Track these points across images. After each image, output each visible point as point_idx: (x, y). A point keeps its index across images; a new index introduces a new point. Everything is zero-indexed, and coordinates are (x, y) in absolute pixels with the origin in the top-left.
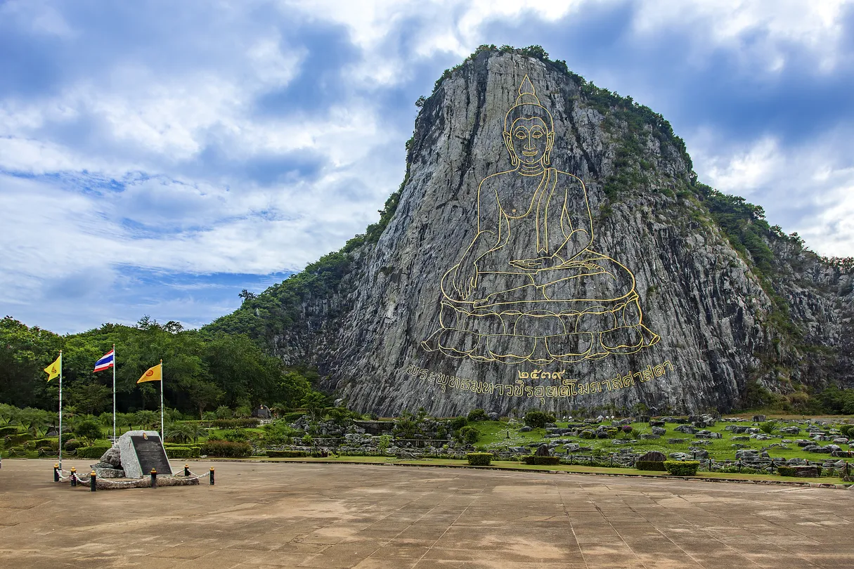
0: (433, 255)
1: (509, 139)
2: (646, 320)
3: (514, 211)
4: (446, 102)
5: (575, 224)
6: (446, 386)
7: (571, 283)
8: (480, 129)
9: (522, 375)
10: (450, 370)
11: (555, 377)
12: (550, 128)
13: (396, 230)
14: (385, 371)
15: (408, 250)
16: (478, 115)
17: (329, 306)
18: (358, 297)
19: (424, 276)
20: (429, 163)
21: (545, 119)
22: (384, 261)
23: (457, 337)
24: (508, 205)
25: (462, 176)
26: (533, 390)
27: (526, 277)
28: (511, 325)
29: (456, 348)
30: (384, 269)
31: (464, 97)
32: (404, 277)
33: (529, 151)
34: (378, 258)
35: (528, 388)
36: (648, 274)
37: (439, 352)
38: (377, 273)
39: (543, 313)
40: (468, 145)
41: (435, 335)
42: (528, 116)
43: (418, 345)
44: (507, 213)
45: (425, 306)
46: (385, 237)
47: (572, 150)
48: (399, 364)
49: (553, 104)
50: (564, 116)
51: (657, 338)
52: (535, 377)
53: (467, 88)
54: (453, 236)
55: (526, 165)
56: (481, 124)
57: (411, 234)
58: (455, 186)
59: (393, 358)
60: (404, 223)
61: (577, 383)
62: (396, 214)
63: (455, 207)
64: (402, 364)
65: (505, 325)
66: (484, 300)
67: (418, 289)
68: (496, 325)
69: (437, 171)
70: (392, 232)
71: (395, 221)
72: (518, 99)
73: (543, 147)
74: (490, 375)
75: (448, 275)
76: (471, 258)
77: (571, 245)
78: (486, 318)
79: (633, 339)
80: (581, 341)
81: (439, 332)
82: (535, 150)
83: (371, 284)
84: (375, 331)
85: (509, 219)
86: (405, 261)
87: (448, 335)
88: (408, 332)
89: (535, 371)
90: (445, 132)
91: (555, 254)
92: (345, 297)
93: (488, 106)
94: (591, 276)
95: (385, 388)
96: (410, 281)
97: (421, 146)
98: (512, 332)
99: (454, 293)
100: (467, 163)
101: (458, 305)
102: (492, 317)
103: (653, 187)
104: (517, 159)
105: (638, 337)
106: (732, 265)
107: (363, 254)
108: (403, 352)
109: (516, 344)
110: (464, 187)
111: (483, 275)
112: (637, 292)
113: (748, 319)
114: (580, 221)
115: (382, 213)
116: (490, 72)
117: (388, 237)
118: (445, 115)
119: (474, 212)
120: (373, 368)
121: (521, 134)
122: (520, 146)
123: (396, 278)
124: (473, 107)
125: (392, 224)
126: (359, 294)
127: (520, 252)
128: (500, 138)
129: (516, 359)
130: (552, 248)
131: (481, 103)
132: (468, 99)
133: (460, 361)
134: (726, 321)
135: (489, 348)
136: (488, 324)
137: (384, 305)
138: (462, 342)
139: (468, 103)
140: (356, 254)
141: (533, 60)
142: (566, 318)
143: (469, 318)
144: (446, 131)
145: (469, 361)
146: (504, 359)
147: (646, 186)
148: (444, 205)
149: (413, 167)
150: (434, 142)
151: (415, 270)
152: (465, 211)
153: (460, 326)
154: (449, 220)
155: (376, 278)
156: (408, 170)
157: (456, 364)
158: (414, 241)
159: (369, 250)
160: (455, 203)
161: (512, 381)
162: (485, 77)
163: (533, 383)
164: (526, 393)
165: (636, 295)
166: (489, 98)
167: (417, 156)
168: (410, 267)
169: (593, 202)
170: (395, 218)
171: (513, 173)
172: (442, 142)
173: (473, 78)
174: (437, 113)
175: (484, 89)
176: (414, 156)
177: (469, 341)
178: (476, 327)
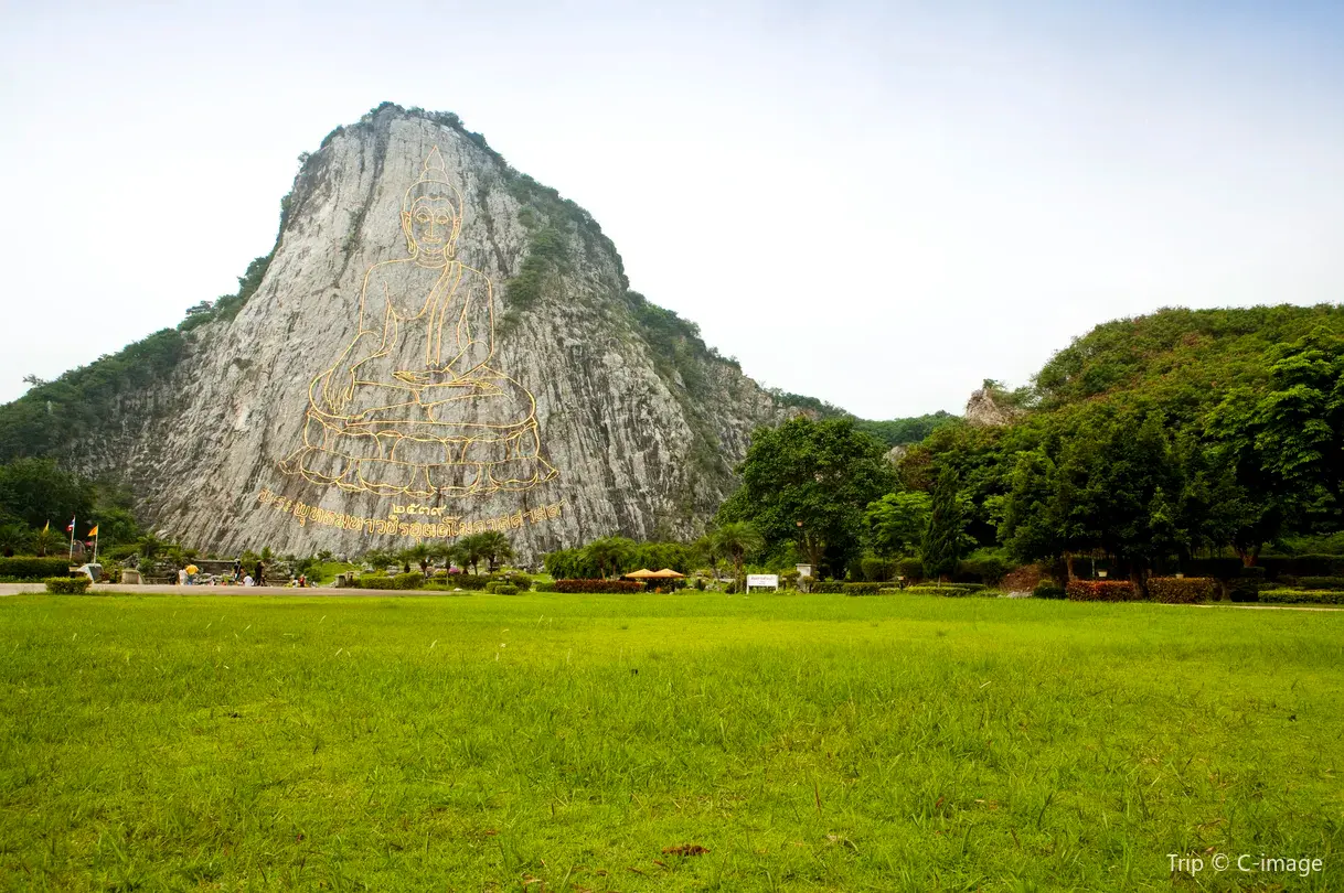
0: (303, 354)
1: (408, 220)
2: (545, 452)
3: (405, 310)
4: (334, 166)
5: (474, 332)
6: (307, 519)
7: (462, 404)
8: (374, 204)
9: (397, 509)
10: (313, 500)
11: (434, 513)
12: (458, 213)
13: (259, 312)
14: (229, 495)
15: (272, 342)
16: (373, 185)
17: (156, 401)
18: (198, 392)
19: (290, 378)
20: (307, 234)
21: (453, 201)
22: (239, 350)
23: (323, 458)
24: (398, 302)
25: (347, 259)
26: (409, 528)
27: (411, 392)
28: (389, 449)
29: (321, 472)
30: (238, 361)
31: (357, 163)
32: (263, 376)
33: (430, 237)
34: (231, 345)
35: (402, 526)
36: (552, 398)
37: (301, 476)
38: (227, 366)
39: (427, 437)
40: (358, 220)
41: (297, 455)
42: (432, 196)
43: (275, 466)
44: (397, 312)
45: (289, 416)
46: (242, 318)
47: (481, 242)
48: (248, 488)
49: (465, 184)
50: (476, 200)
51: (555, 473)
52: (411, 512)
53: (362, 151)
54: (330, 332)
55: (426, 254)
56: (376, 198)
57: (278, 322)
58: (338, 269)
59: (241, 480)
60: (269, 305)
61: (459, 521)
62: (259, 290)
63: (335, 296)
64: (253, 487)
65: (381, 447)
66: (358, 417)
67: (281, 392)
68: (371, 448)
69: (318, 247)
70: (252, 313)
71: (258, 301)
72: (423, 174)
73: (447, 235)
74: (362, 508)
75: (319, 381)
76: (348, 364)
77: (466, 359)
78: (360, 438)
79: (527, 473)
80: (467, 473)
81: (302, 452)
82: (439, 237)
83: (219, 378)
84: (219, 441)
85: (398, 320)
86: (267, 354)
87: (313, 456)
88: (264, 446)
89: (413, 505)
90: (331, 200)
91: (447, 368)
92: (179, 389)
93: (386, 176)
94: (486, 398)
95: (227, 517)
96: (271, 381)
97: (299, 212)
98: (389, 458)
99: (324, 405)
100: (352, 245)
101: (328, 420)
102: (368, 438)
104: (415, 245)
105: (532, 471)
106: (652, 392)
107: (209, 335)
108: (255, 472)
109: (392, 474)
110: (348, 273)
111: (361, 386)
112: (537, 420)
113: (664, 455)
114: (481, 330)
115: (243, 283)
116: (392, 137)
117: (247, 319)
118: (333, 181)
119: (357, 307)
120: (214, 491)
121: (423, 216)
122: (420, 229)
123: (253, 376)
124: (368, 176)
125: (254, 302)
126: (201, 388)
127: (407, 361)
128: (398, 217)
129: (392, 490)
130: (444, 361)
131: (378, 172)
132: (363, 164)
133: (326, 488)
134: (639, 455)
135: (361, 475)
136: (362, 445)
137: (234, 409)
138: (329, 467)
139: (362, 170)
140: (200, 333)
141: (445, 128)
142: (452, 444)
143: (340, 436)
144: (333, 199)
145: (335, 489)
146: (377, 489)
148: (322, 291)
149: (287, 234)
150: (317, 209)
151: (279, 368)
152: (346, 304)
153: (328, 445)
154: (326, 312)
155: (226, 370)
156: (280, 238)
157: (319, 493)
158: (281, 331)
159: (220, 330)
160: (336, 291)
161: (385, 516)
162: (385, 143)
163: (409, 519)
164: (400, 531)
165: (535, 421)
166: (388, 167)
167: (293, 222)
168: (271, 365)
169: (498, 307)
170: (258, 296)
171: (410, 262)
172: (325, 212)
173: (371, 140)
174: (323, 176)
175: (383, 157)
176: (290, 221)
177: (337, 465)
178: (347, 449)
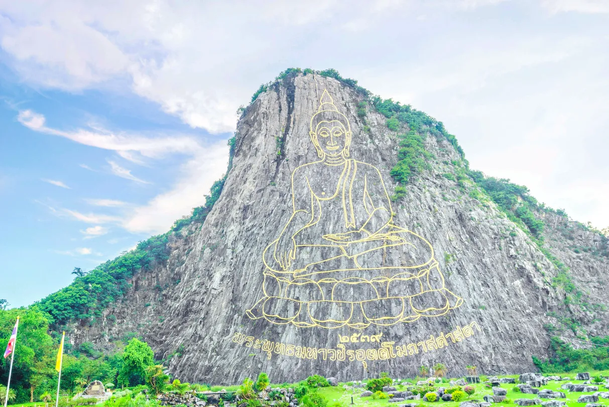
0: (255, 232)
1: (315, 137)
2: (448, 284)
3: (323, 193)
4: (262, 110)
5: (376, 202)
6: (272, 352)
7: (378, 253)
8: (291, 130)
9: (343, 339)
10: (275, 336)
11: (373, 340)
12: (347, 129)
13: (221, 211)
14: (211, 339)
15: (232, 227)
16: (289, 119)
17: (158, 280)
18: (185, 270)
19: (248, 250)
20: (249, 156)
21: (343, 121)
23: (279, 305)
24: (318, 189)
25: (277, 167)
26: (354, 353)
27: (338, 248)
28: (329, 291)
29: (279, 315)
30: (210, 245)
31: (277, 106)
32: (229, 251)
33: (332, 146)
35: (349, 352)
36: (444, 244)
37: (264, 319)
38: (203, 249)
39: (357, 280)
40: (282, 142)
41: (259, 303)
42: (328, 119)
43: (243, 314)
44: (318, 195)
45: (249, 277)
47: (366, 145)
48: (225, 332)
49: (348, 110)
50: (358, 119)
51: (461, 301)
52: (355, 340)
53: (279, 98)
54: (272, 215)
55: (331, 157)
56: (292, 125)
57: (235, 213)
58: (272, 174)
59: (219, 328)
60: (227, 205)
61: (395, 345)
62: (220, 198)
63: (272, 191)
64: (228, 332)
65: (323, 291)
66: (302, 270)
67: (242, 261)
68: (314, 293)
69: (257, 163)
70: (217, 213)
72: (320, 107)
73: (343, 143)
74: (313, 340)
75: (269, 248)
76: (289, 234)
77: (374, 221)
78: (306, 286)
79: (440, 302)
80: (393, 305)
81: (263, 301)
82: (337, 145)
83: (198, 259)
84: (202, 301)
85: (320, 200)
86: (231, 238)
87: (271, 303)
88: (234, 300)
89: (355, 335)
90: (262, 132)
91: (362, 229)
92: (172, 271)
93: (297, 112)
94: (396, 247)
95: (212, 357)
96: (235, 254)
97: (242, 144)
98: (330, 298)
99: (276, 265)
100: (280, 158)
101: (279, 276)
102: (311, 285)
103: (436, 172)
105: (444, 300)
106: (513, 235)
107: (190, 232)
108: (229, 320)
109: (335, 311)
110: (280, 175)
111: (301, 248)
112: (437, 260)
113: (538, 281)
114: (380, 201)
115: (208, 198)
116: (296, 88)
118: (262, 120)
120: (200, 338)
121: (324, 133)
122: (324, 142)
123: (222, 252)
124: (285, 113)
126: (187, 267)
127: (331, 227)
128: (308, 136)
129: (337, 324)
130: (359, 223)
131: (290, 111)
132: (280, 107)
133: (284, 327)
134: (518, 283)
135: (311, 313)
136: (308, 291)
137: (210, 277)
138: (285, 310)
139: (280, 110)
141: (329, 79)
142: (377, 284)
143: (291, 286)
144: (264, 132)
145: (292, 327)
146: (325, 324)
147: (430, 171)
148: (263, 189)
149: (235, 159)
150: (253, 139)
151: (240, 247)
152: (281, 195)
153: (282, 295)
154: (268, 203)
155: (202, 252)
156: (231, 162)
157: (280, 330)
158: (238, 220)
159: (196, 229)
160: (272, 188)
161: (334, 345)
162: (293, 92)
163: (354, 347)
164: (348, 357)
165: (436, 262)
166: (297, 106)
167: (238, 151)
168: (234, 243)
170: (220, 201)
171: (320, 163)
172: (260, 140)
173: (283, 92)
174: (255, 118)
175: (293, 100)
176: (236, 151)
177: (291, 308)
178: (297, 295)
